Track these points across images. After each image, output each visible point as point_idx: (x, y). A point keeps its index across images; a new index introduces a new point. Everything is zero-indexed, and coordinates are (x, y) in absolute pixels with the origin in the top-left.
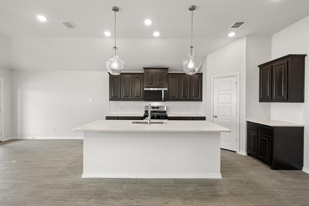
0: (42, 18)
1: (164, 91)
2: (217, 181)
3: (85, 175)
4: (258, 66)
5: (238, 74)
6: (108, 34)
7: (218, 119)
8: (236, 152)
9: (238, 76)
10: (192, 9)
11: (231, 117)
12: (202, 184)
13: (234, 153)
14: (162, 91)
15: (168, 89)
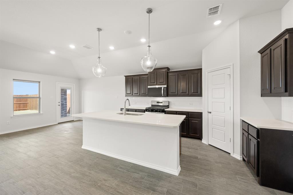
0: (72, 47)
1: (164, 88)
2: (169, 176)
3: (83, 147)
4: (258, 52)
5: (231, 65)
6: (112, 48)
7: (212, 115)
8: (230, 154)
9: (232, 67)
10: (150, 11)
11: (225, 113)
12: (152, 175)
13: (227, 154)
14: (162, 88)
15: (167, 86)
